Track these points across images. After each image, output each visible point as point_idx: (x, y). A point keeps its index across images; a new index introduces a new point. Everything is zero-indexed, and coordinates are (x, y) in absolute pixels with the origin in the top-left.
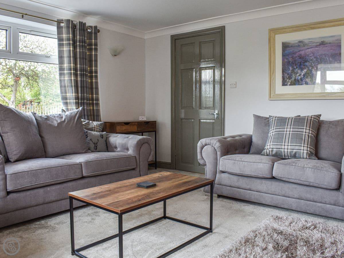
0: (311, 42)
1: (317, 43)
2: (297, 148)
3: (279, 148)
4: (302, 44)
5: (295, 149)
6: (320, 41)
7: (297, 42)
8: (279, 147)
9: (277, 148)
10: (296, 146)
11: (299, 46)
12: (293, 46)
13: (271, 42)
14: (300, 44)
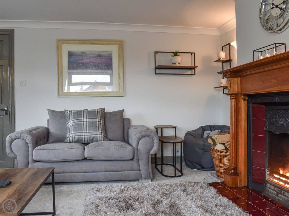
0: (91, 53)
1: (95, 55)
2: (94, 133)
4: (84, 54)
5: (93, 135)
6: (98, 54)
7: (80, 52)
8: (80, 134)
9: (78, 136)
10: (93, 132)
11: (82, 55)
12: (77, 55)
13: (59, 49)
14: (82, 54)
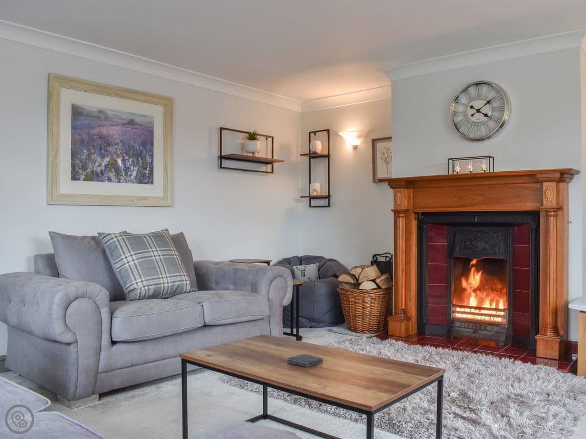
1: (124, 120)
3: (157, 284)
4: (103, 116)
6: (129, 119)
7: (95, 110)
8: (156, 281)
9: (155, 285)
10: (176, 276)
11: (99, 117)
12: (89, 115)
